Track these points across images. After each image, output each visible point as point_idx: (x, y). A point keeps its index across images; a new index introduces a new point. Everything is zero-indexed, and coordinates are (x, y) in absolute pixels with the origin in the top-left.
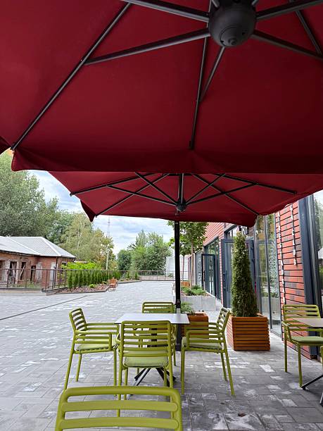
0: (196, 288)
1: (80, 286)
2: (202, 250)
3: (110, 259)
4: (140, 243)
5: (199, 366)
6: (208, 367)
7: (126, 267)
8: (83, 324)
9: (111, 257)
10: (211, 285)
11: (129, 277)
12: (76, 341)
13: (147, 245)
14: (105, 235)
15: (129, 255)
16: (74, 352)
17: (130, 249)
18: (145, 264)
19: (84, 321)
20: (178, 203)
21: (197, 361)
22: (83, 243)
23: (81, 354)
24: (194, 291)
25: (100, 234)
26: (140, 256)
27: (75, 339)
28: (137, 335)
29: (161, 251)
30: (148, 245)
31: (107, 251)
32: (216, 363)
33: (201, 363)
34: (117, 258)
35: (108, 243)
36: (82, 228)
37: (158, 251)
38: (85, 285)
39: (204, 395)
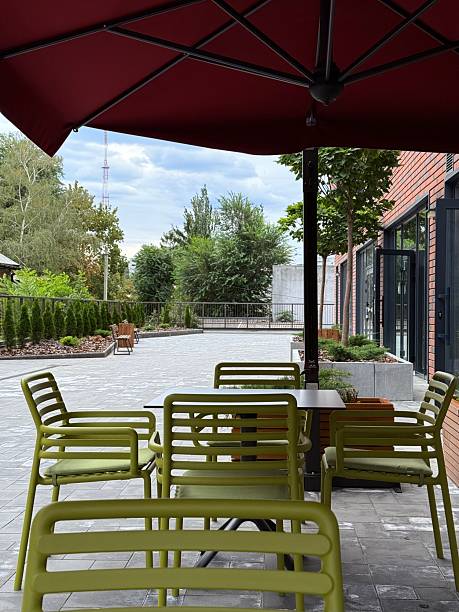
0: (359, 342)
1: (36, 341)
2: (380, 241)
3: (113, 271)
4: (197, 226)
5: (367, 525)
6: (390, 527)
7: (160, 294)
8: (58, 412)
9: (117, 264)
10: (402, 341)
11: (167, 320)
12: (42, 453)
13: (216, 232)
14: (96, 204)
15: (168, 260)
16: (37, 480)
17: (169, 244)
18: (212, 286)
19: (61, 405)
20: (317, 78)
21: (363, 514)
22: (35, 226)
23: (57, 486)
24: (355, 351)
25: (81, 200)
26: (198, 263)
27: (40, 447)
28: (204, 443)
29: (259, 249)
30: (221, 232)
31: (104, 249)
32: (413, 520)
33: (371, 519)
34: (132, 269)
35: (104, 225)
36: (30, 182)
37: (248, 250)
38: (49, 337)
39: (383, 589)
